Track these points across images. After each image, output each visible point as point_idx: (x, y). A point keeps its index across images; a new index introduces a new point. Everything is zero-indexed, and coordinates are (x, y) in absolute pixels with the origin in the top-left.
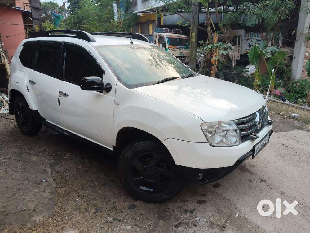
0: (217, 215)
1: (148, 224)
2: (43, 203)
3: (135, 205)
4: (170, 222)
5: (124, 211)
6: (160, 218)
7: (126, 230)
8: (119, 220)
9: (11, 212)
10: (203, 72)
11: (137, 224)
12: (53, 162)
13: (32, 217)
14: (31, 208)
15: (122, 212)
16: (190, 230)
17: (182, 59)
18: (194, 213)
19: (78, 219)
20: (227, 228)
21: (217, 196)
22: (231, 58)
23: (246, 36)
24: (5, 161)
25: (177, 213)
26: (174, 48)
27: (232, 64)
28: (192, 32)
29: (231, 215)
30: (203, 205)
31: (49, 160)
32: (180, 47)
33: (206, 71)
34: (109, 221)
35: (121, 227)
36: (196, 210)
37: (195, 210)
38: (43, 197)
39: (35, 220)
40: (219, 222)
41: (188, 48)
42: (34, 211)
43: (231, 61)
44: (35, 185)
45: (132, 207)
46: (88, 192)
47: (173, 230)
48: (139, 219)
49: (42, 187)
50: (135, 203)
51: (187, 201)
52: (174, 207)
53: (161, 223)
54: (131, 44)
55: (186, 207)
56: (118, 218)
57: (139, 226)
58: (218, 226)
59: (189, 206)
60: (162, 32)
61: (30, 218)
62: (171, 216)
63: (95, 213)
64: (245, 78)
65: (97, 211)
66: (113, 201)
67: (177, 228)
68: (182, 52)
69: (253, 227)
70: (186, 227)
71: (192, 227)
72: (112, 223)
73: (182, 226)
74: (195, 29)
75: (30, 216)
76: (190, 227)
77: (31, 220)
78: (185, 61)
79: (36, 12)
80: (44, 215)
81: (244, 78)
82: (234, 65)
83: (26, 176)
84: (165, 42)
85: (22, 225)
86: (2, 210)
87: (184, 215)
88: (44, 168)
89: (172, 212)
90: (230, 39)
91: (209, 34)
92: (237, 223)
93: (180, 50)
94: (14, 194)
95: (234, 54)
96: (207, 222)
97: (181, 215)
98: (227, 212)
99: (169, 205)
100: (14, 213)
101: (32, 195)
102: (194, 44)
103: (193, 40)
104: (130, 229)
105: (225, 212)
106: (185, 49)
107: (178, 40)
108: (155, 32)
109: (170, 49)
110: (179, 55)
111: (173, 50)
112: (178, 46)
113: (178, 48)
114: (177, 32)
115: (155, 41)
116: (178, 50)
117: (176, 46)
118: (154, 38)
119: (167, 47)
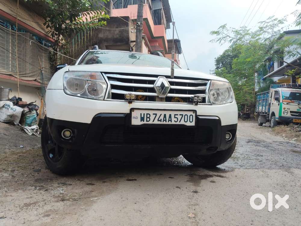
18: (66, 186)
20: (65, 201)
26: (290, 103)
32: (299, 102)
36: (72, 186)
60: (279, 88)
84: (280, 97)
97: (55, 184)
107: (297, 94)
108: (271, 88)
109: (286, 103)
110: (298, 110)
111: (288, 104)
112: (296, 101)
113: (296, 103)
114: (297, 87)
115: (271, 97)
116: (297, 104)
117: (294, 101)
118: (270, 95)
119: (281, 101)
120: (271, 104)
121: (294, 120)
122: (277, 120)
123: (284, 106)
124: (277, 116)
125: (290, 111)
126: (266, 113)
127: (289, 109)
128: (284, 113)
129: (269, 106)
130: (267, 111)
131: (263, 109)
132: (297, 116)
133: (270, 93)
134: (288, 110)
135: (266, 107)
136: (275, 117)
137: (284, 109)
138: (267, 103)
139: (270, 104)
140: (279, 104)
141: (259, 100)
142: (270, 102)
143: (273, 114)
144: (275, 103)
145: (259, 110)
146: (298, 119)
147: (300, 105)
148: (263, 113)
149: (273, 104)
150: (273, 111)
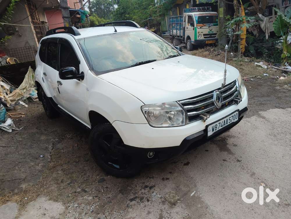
0: (174, 192)
1: (108, 196)
2: (33, 174)
3: (105, 179)
4: (127, 196)
5: (93, 184)
6: (121, 191)
7: (88, 200)
8: (85, 191)
9: (7, 180)
10: (232, 48)
11: (99, 196)
12: (57, 141)
13: (20, 185)
14: (23, 178)
15: (92, 184)
16: (141, 204)
17: (212, 36)
18: (153, 189)
19: (53, 188)
20: (177, 205)
21: (182, 174)
22: (264, 30)
23: (284, 4)
24: (19, 140)
25: (138, 188)
26: (203, 26)
27: (265, 37)
28: (220, 7)
29: (187, 193)
30: (166, 182)
31: (54, 139)
32: (209, 25)
33: (235, 46)
34: (77, 192)
35: (85, 198)
36: (156, 187)
37: (154, 186)
38: (35, 169)
39: (22, 187)
40: (172, 199)
41: (217, 25)
42: (24, 180)
43: (264, 33)
44: (33, 159)
45: (102, 181)
46: (71, 166)
47: (126, 203)
48: (103, 191)
49: (38, 161)
50: (105, 178)
51: (153, 178)
52: (138, 183)
53: (120, 195)
54: (116, 32)
55: (148, 183)
56: (86, 189)
57: (99, 198)
58: (170, 202)
59: (152, 182)
60: (191, 12)
61: (18, 185)
62: (131, 190)
63: (69, 184)
64: (279, 51)
65: (71, 183)
66: (88, 174)
67: (131, 201)
68: (212, 29)
69: (202, 207)
70: (139, 201)
71: (145, 202)
72: (79, 193)
73: (135, 200)
74: (223, 4)
75: (20, 183)
76: (143, 202)
77: (19, 187)
78: (216, 38)
79: (65, 11)
80: (30, 184)
81: (277, 50)
82: (267, 37)
83: (29, 152)
84: (194, 22)
85: (11, 190)
86: (1, 178)
87: (143, 191)
88: (47, 146)
89: (134, 187)
90: (262, 10)
91: (235, 8)
92: (188, 202)
93: (209, 27)
94: (14, 166)
95: (267, 26)
96: (161, 198)
97: (141, 190)
98: (185, 190)
99: (135, 180)
100: (9, 181)
101: (27, 167)
102: (222, 20)
103: (221, 16)
104: (91, 199)
105: (183, 189)
106: (214, 25)
107: (207, 17)
108: (184, 12)
109: (199, 27)
110: (209, 32)
111: (201, 28)
112: (207, 24)
113: (207, 25)
114: (206, 10)
115: (185, 21)
116: (208, 27)
117: (205, 24)
118: (184, 19)
119: (195, 26)
120: (186, 29)
121: (207, 41)
122: (193, 43)
123: (198, 30)
124: (193, 39)
125: (203, 34)
126: (181, 37)
127: (203, 32)
128: (199, 37)
129: (183, 30)
130: (182, 35)
131: (178, 33)
132: (208, 37)
133: (184, 18)
134: (201, 33)
135: (180, 31)
136: (191, 41)
137: (199, 33)
138: (181, 27)
139: (184, 28)
140: (194, 29)
141: (173, 24)
142: (184, 26)
143: (189, 38)
144: (190, 27)
145: (174, 33)
146: (210, 40)
147: (210, 27)
148: (178, 37)
149: (187, 28)
150: (188, 35)
